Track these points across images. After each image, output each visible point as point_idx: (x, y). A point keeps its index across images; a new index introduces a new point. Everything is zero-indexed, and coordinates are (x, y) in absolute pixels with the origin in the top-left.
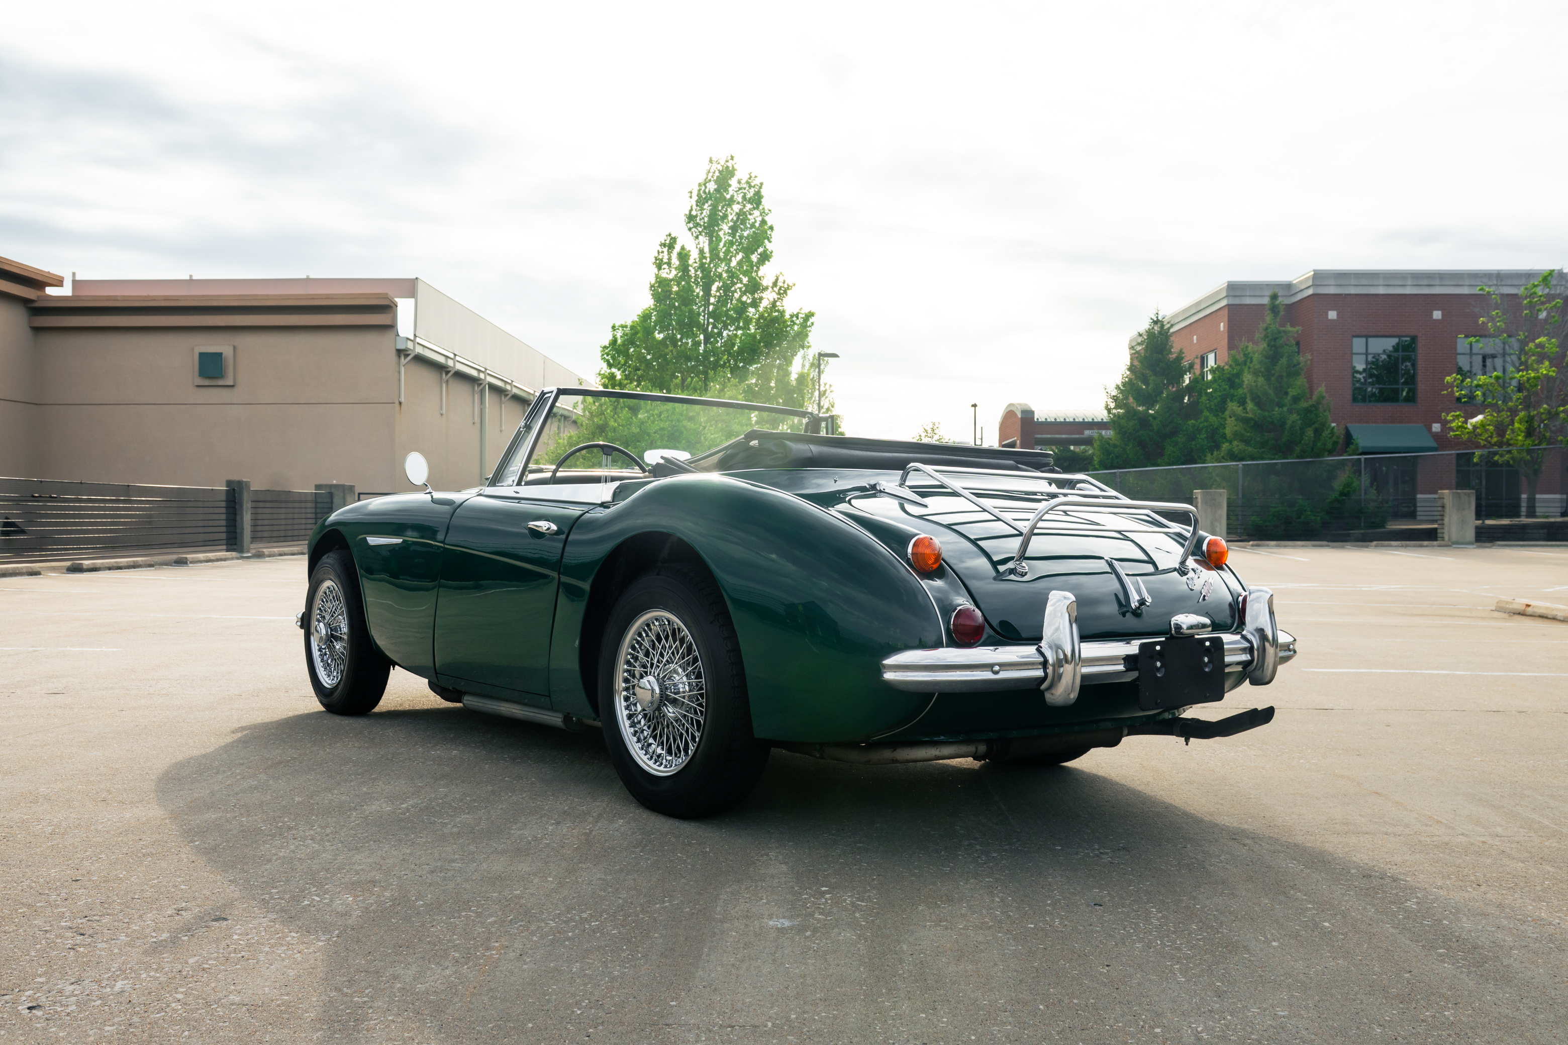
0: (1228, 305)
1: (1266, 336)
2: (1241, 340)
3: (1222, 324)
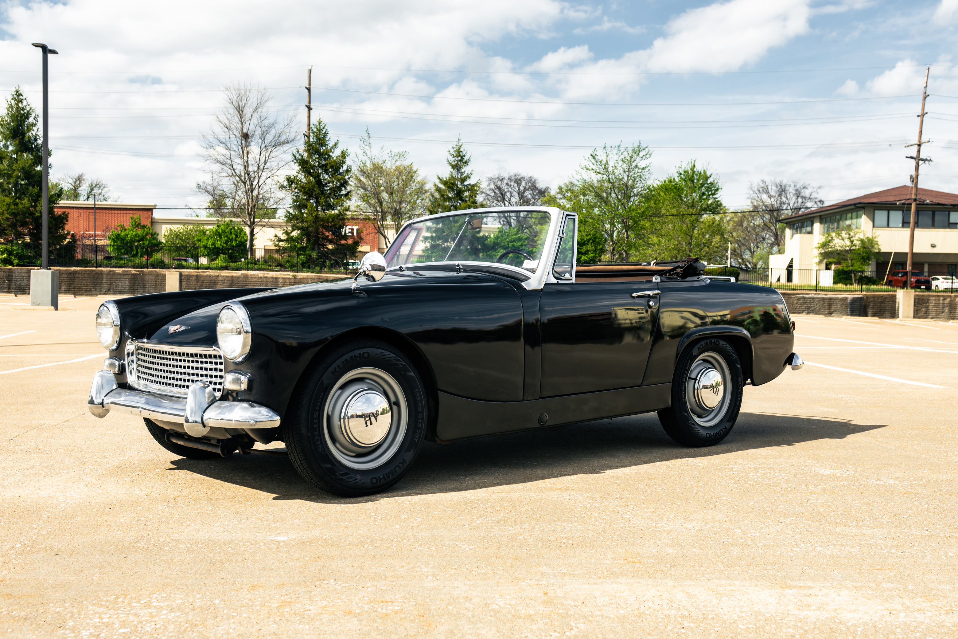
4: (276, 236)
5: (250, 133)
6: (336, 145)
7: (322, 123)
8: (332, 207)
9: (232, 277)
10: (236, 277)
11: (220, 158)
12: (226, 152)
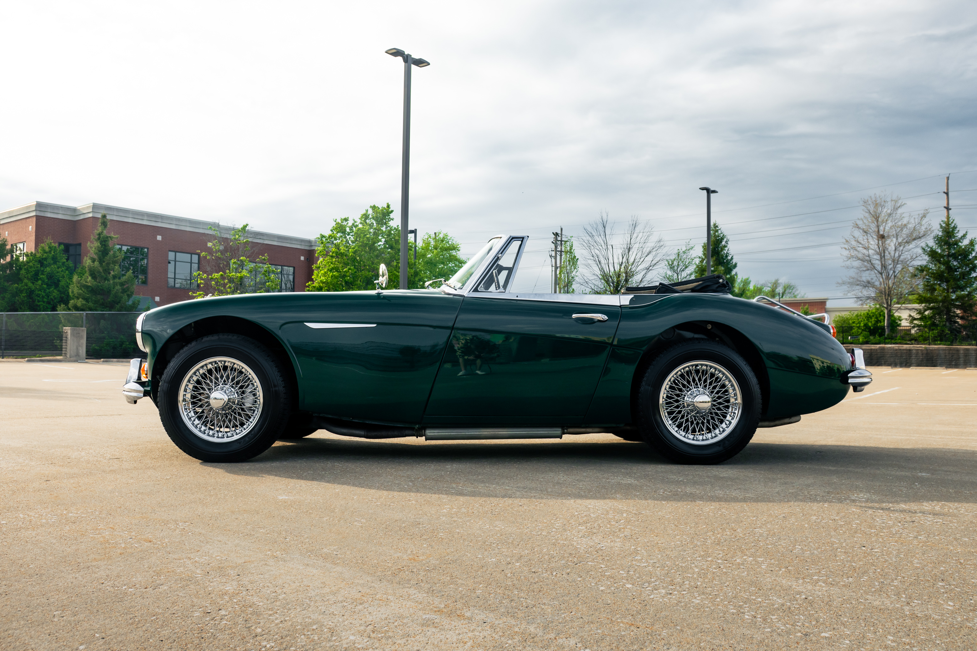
0: (36, 216)
1: (99, 239)
2: (47, 238)
3: (30, 227)
4: (910, 316)
5: (886, 235)
6: (964, 236)
7: (950, 219)
8: (962, 288)
9: (871, 349)
10: (874, 349)
11: (860, 256)
12: (865, 251)
